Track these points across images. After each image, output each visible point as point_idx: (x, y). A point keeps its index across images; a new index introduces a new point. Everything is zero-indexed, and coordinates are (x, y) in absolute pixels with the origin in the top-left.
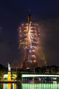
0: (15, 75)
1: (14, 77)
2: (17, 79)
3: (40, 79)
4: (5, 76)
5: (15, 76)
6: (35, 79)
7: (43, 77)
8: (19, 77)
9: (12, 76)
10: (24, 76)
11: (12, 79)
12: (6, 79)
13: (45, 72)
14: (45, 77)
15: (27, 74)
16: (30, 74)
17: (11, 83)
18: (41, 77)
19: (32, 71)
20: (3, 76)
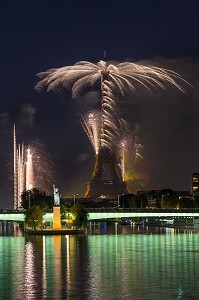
0: (71, 215)
1: (69, 218)
2: (75, 223)
3: (133, 224)
4: (48, 217)
5: (71, 217)
6: (120, 223)
7: (141, 218)
8: (82, 219)
9: (63, 217)
10: (93, 216)
11: (63, 224)
12: (48, 224)
13: (144, 206)
14: (145, 218)
15: (102, 211)
16: (108, 211)
17: (62, 233)
18: (134, 219)
19: (113, 205)
20: (42, 218)
